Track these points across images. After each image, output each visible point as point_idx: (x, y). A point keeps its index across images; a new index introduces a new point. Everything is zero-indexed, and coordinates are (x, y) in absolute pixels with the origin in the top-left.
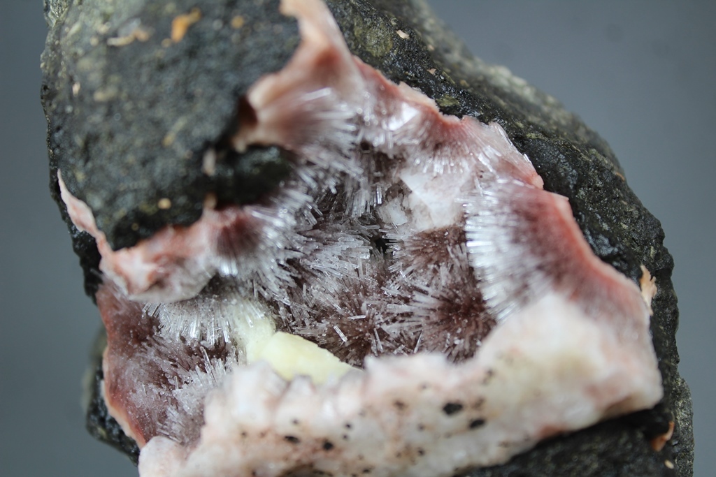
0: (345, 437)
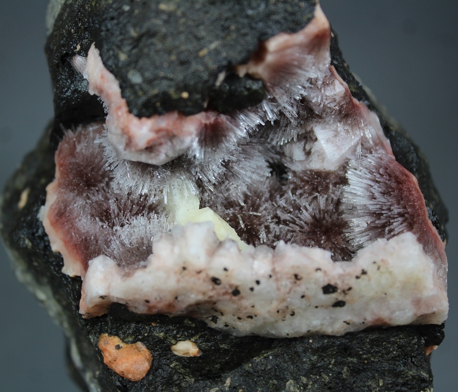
0: (252, 289)
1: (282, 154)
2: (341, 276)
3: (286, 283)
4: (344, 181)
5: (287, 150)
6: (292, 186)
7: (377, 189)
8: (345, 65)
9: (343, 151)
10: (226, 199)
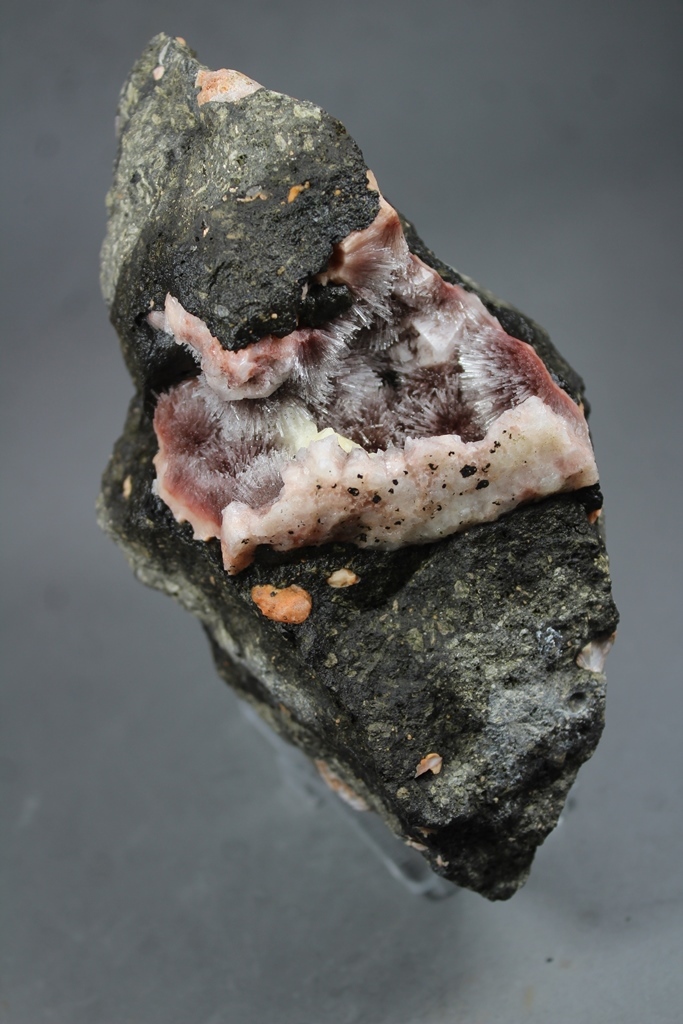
0: (391, 491)
1: (389, 360)
2: (476, 455)
3: (424, 476)
4: (459, 369)
5: (392, 354)
6: (407, 389)
7: (492, 366)
8: (429, 252)
9: (450, 339)
10: (343, 419)
